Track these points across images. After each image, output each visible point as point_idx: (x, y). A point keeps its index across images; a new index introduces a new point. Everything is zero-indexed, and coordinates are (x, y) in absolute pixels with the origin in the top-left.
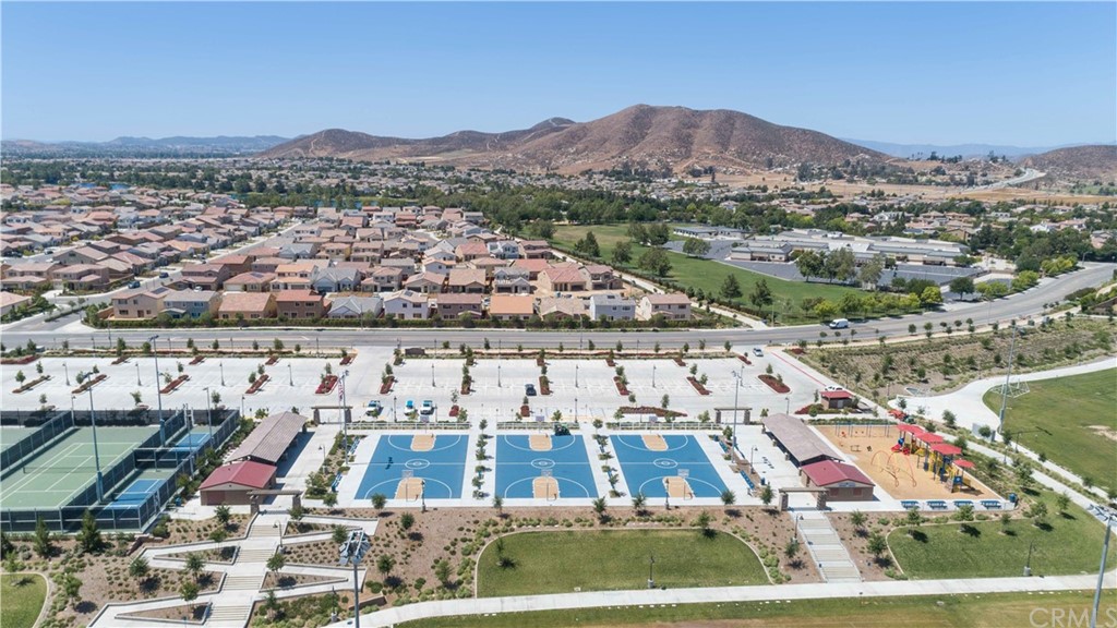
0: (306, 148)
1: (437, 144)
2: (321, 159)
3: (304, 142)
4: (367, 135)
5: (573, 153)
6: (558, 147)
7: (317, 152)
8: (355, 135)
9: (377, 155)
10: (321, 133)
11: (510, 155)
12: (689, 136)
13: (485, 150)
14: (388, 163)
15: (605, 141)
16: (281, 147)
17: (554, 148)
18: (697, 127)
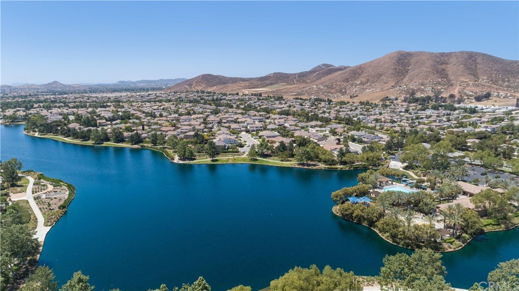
0: (190, 85)
1: (264, 81)
2: (198, 92)
3: (189, 82)
4: (224, 77)
5: (360, 84)
6: (347, 80)
7: (196, 87)
8: (217, 77)
9: (229, 89)
10: (199, 76)
11: (315, 86)
12: (443, 70)
13: (294, 84)
14: (238, 94)
15: (381, 75)
16: (178, 85)
17: (344, 81)
18: (447, 64)
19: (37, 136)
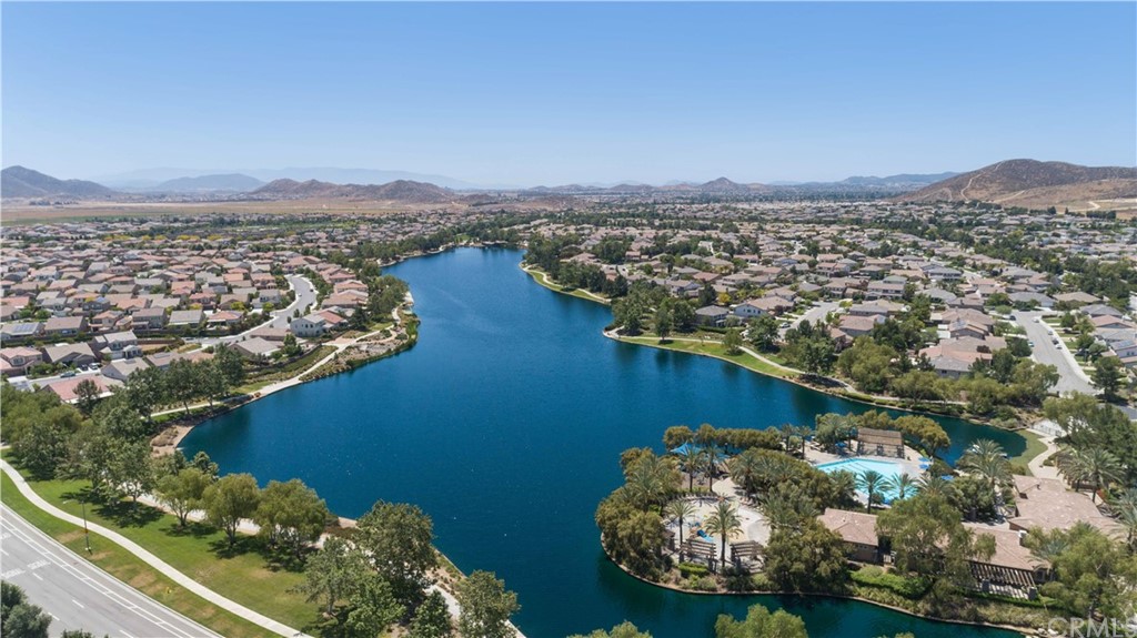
0: (958, 187)
19: (526, 269)
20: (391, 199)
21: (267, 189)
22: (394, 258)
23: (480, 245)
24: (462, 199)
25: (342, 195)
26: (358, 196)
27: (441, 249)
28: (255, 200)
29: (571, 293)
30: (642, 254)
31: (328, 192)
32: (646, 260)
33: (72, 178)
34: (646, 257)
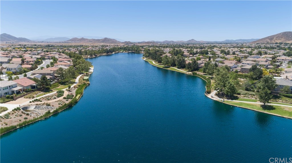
16: (261, 40)
19: (144, 59)
20: (103, 43)
21: (70, 40)
22: (95, 55)
23: (127, 52)
24: (123, 43)
25: (90, 42)
26: (94, 42)
27: (113, 53)
28: (66, 43)
29: (168, 69)
30: (190, 54)
31: (86, 41)
32: (192, 57)
33: (20, 37)
34: (192, 55)
